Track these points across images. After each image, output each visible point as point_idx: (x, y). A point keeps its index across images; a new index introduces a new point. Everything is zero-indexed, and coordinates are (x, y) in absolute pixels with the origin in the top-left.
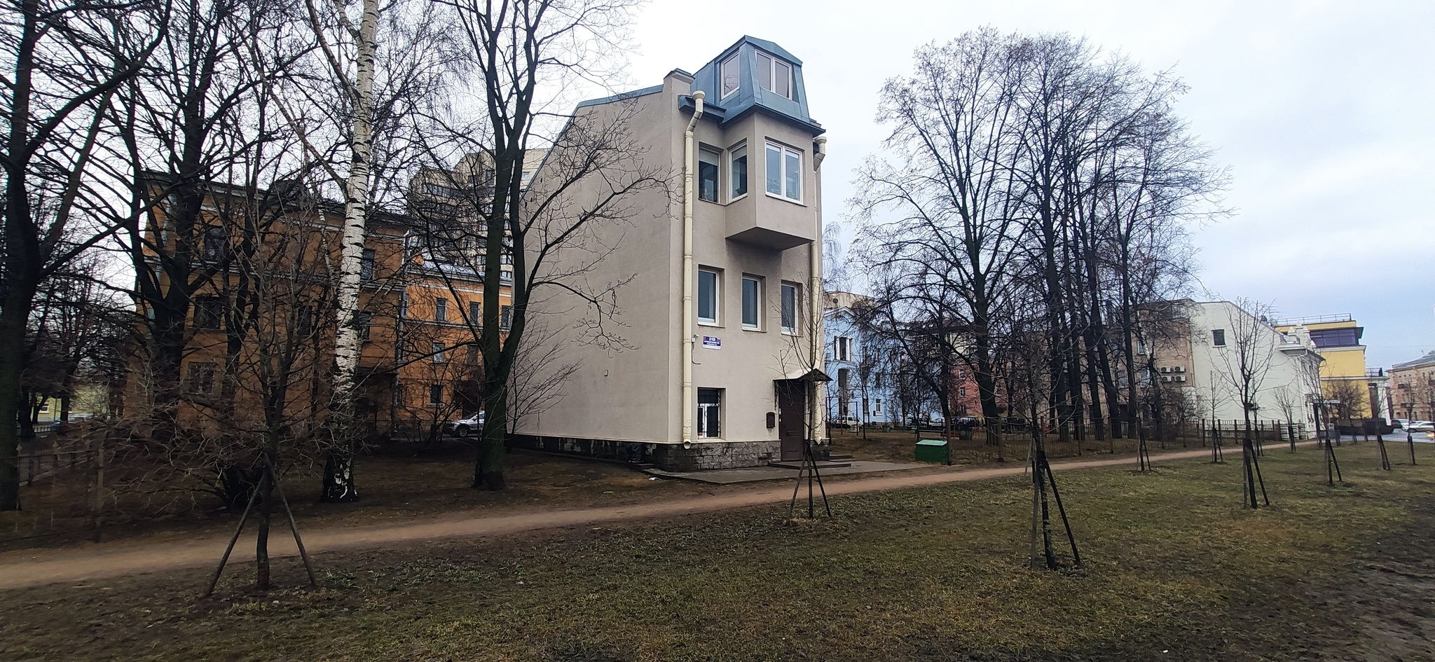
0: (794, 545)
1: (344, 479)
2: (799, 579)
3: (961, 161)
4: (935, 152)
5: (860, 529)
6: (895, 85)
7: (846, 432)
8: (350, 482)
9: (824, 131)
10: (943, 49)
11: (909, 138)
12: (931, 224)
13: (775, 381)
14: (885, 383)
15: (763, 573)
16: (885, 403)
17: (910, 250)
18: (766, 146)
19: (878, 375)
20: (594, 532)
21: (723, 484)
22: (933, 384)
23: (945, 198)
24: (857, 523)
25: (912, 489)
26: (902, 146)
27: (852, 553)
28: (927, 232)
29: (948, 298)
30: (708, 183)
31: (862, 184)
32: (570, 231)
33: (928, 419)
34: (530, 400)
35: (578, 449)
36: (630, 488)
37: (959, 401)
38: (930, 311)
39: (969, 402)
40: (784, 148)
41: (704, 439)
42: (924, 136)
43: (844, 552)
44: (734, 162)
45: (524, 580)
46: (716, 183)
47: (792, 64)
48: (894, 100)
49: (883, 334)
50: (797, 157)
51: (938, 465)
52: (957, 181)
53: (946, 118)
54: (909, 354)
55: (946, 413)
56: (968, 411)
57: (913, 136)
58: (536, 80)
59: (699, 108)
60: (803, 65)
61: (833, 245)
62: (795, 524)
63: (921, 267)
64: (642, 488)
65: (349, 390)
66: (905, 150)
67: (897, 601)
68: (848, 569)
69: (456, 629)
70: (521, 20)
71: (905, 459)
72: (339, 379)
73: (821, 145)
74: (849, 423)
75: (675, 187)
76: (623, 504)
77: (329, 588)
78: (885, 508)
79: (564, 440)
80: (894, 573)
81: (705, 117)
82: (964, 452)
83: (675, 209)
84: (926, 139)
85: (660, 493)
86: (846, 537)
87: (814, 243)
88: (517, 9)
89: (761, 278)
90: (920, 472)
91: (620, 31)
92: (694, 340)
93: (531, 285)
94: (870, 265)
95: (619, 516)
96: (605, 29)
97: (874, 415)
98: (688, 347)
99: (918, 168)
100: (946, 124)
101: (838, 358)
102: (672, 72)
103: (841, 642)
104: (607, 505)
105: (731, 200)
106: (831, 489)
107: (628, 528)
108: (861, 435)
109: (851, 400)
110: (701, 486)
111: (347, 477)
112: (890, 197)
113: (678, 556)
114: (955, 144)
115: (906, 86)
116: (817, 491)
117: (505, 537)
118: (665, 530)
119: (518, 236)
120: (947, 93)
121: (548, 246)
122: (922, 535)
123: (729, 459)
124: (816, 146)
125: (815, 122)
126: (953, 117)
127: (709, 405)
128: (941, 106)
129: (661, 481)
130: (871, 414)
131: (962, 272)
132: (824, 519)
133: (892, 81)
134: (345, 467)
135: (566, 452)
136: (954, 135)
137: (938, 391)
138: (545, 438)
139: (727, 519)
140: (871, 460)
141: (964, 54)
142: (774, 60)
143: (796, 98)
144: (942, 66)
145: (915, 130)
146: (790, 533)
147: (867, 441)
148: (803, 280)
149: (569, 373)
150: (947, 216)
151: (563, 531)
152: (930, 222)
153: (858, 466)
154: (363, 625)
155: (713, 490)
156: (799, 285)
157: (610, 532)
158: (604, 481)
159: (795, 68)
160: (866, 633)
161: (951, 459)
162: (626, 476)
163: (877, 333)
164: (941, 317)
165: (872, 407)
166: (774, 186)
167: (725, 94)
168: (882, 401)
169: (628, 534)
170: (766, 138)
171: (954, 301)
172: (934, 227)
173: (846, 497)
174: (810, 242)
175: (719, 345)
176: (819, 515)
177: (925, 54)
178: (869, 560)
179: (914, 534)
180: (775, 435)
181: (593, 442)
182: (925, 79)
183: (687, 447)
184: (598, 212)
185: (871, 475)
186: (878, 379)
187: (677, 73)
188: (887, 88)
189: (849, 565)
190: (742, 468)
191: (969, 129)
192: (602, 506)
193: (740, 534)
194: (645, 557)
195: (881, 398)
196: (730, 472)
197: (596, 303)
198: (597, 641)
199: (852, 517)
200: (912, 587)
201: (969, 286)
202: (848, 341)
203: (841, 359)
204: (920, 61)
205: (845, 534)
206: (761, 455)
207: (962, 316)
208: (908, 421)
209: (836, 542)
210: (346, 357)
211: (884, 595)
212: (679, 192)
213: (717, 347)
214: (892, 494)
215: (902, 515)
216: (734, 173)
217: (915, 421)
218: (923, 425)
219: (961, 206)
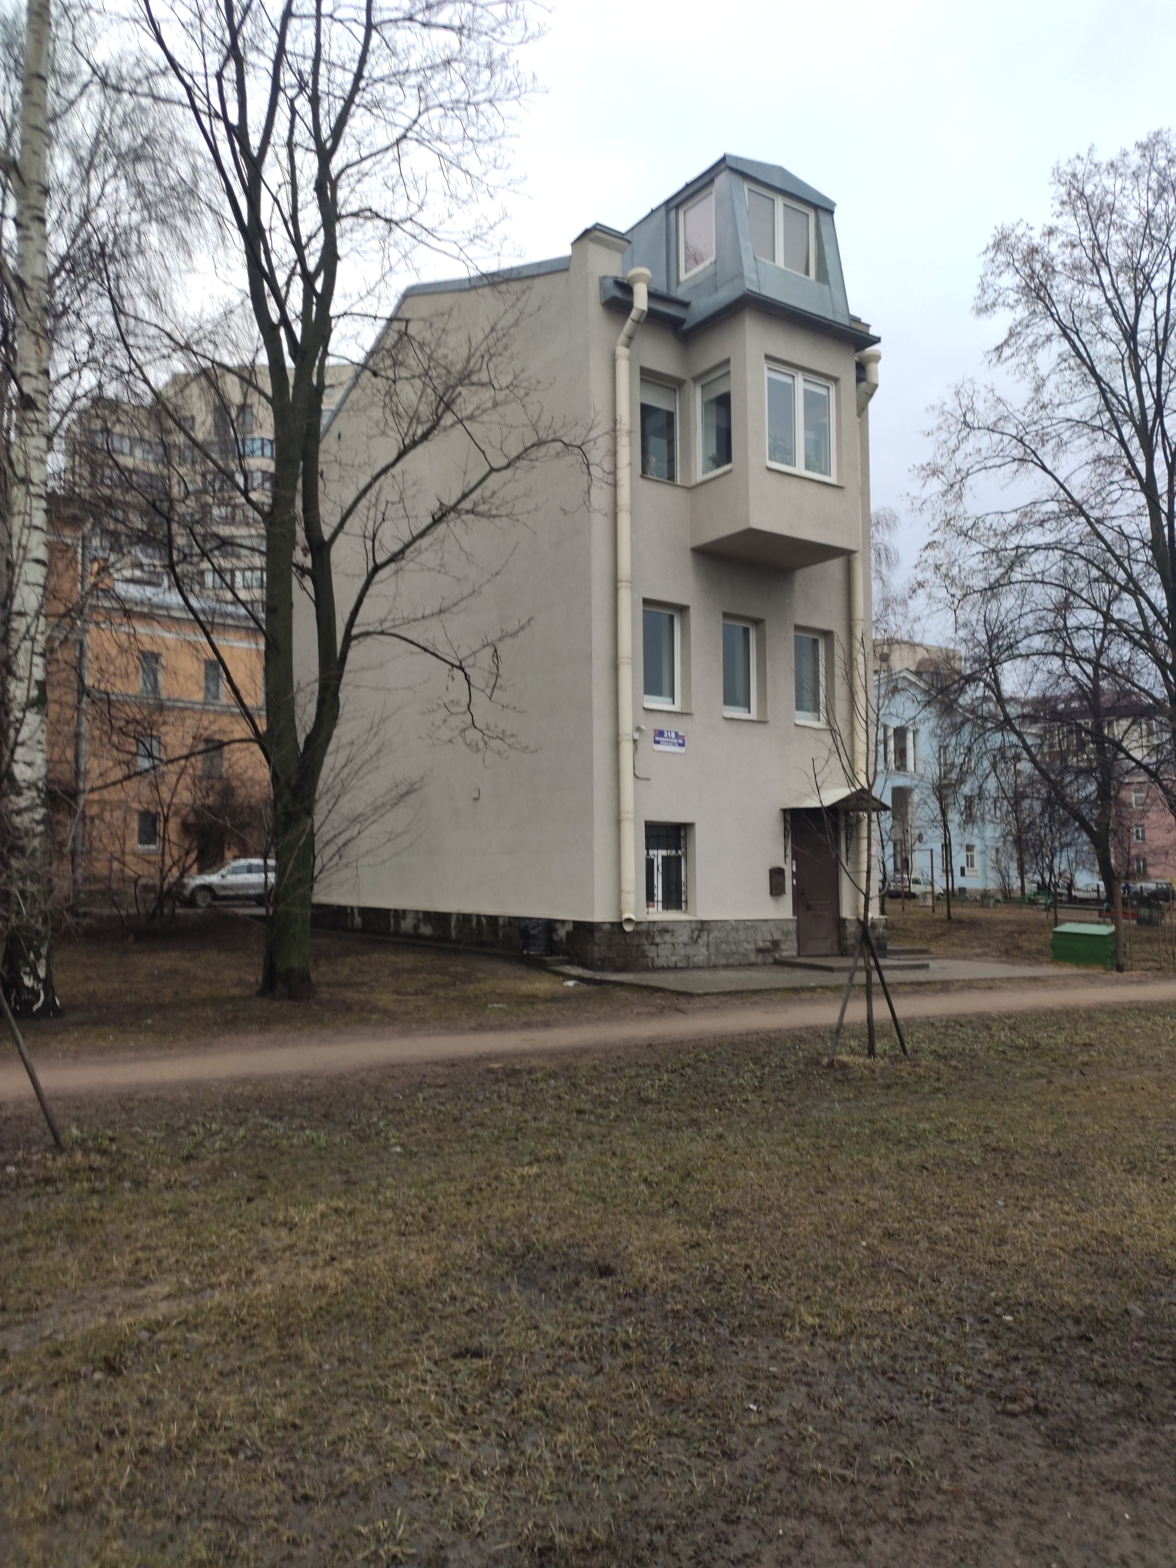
0: (849, 1100)
1: (37, 978)
2: (869, 1155)
3: (1145, 389)
4: (1092, 370)
5: (962, 1078)
6: (1013, 240)
7: (910, 905)
8: (48, 984)
9: (876, 340)
10: (1112, 165)
11: (1040, 342)
12: (1083, 513)
13: (784, 811)
14: (982, 815)
15: (804, 1142)
16: (983, 852)
17: (1037, 562)
18: (767, 374)
19: (969, 800)
20: (491, 1071)
21: (699, 995)
22: (1078, 817)
23: (1109, 461)
24: (956, 1068)
25: (1052, 1012)
26: (1025, 359)
27: (956, 1117)
28: (1076, 529)
29: (1112, 653)
30: (657, 444)
31: (944, 435)
32: (415, 539)
33: (1071, 886)
34: (340, 841)
35: (426, 930)
36: (532, 999)
37: (1133, 852)
38: (1075, 678)
39: (1154, 852)
40: (800, 378)
41: (658, 914)
42: (1069, 339)
43: (942, 1115)
44: (706, 405)
45: (403, 1146)
46: (671, 443)
47: (816, 207)
48: (1011, 271)
49: (978, 718)
50: (823, 391)
51: (1097, 970)
52: (1135, 425)
53: (1116, 302)
54: (1033, 760)
55: (1107, 873)
56: (1151, 871)
57: (1049, 338)
58: (340, 252)
59: (641, 301)
60: (837, 210)
61: (886, 555)
62: (844, 1066)
63: (1057, 594)
64: (553, 999)
65: (38, 823)
66: (1030, 367)
67: (1049, 1196)
68: (953, 1142)
69: (323, 1216)
70: (303, 135)
71: (1032, 957)
72: (22, 802)
73: (871, 367)
74: (915, 889)
75: (597, 454)
76: (528, 1025)
77: (86, 1152)
78: (1004, 1043)
79: (400, 914)
80: (1037, 1152)
81: (652, 317)
82: (1148, 948)
83: (600, 497)
84: (1074, 346)
85: (590, 1008)
86: (939, 1090)
87: (858, 556)
88: (293, 111)
89: (758, 622)
90: (1063, 983)
91: (486, 151)
92: (637, 736)
93: (348, 638)
94: (959, 594)
95: (527, 1046)
96: (458, 148)
97: (963, 873)
98: (627, 749)
99: (1056, 401)
100: (1115, 314)
101: (892, 766)
102: (587, 233)
103: (962, 1254)
104: (501, 1027)
105: (699, 476)
106: (907, 1007)
107: (551, 1066)
108: (941, 911)
109: (917, 845)
110: (662, 998)
111: (42, 973)
112: (998, 461)
113: (649, 1111)
114: (1134, 353)
115: (1037, 240)
116: (881, 1010)
117: (341, 1077)
118: (615, 1071)
119: (320, 549)
120: (1117, 253)
121: (377, 568)
122: (1081, 1092)
123: (704, 950)
124: (862, 370)
125: (858, 320)
126: (1130, 302)
127: (663, 853)
128: (1106, 279)
129: (584, 987)
130: (957, 872)
131: (1144, 604)
132: (895, 1059)
133: (1007, 232)
134: (38, 956)
135: (406, 935)
136: (1130, 335)
137: (1090, 832)
138: (365, 911)
139: (720, 1054)
140: (964, 958)
141: (1154, 175)
142: (780, 202)
143: (823, 275)
144: (1109, 199)
145: (1051, 327)
146: (836, 1080)
147: (953, 923)
148: (834, 623)
149: (407, 793)
150: (1115, 496)
151: (439, 1069)
152: (1080, 507)
153: (939, 969)
154: (167, 1207)
155: (682, 1003)
156: (828, 634)
157: (519, 1071)
158: (486, 986)
159: (823, 216)
160: (1003, 1242)
161: (1123, 960)
162: (521, 978)
163: (968, 720)
164: (1097, 690)
165: (959, 859)
166: (782, 450)
167: (686, 271)
168: (978, 847)
169: (553, 1075)
170: (768, 357)
171: (1126, 659)
172: (1087, 517)
173: (929, 1022)
174: (847, 554)
175: (682, 745)
176: (885, 1051)
177: (1074, 176)
178: (988, 1130)
179: (1065, 1090)
180: (784, 910)
181: (454, 918)
182: (1071, 226)
183: (628, 928)
184: (467, 505)
185: (969, 985)
186: (969, 807)
187: (597, 233)
188: (997, 246)
189: (955, 1136)
190: (728, 966)
191: (1161, 323)
192: (492, 1029)
193: (746, 1079)
194: (592, 1112)
195: (976, 842)
196: (706, 975)
197: (462, 669)
198: (558, 1235)
199: (945, 1057)
200: (1072, 1174)
201: (1159, 630)
202: (910, 736)
203: (898, 768)
204: (1063, 190)
205: (937, 1085)
206: (761, 944)
207: (1141, 689)
208: (1031, 888)
209: (923, 1099)
210: (30, 764)
211: (1022, 1185)
212: (607, 466)
213: (682, 750)
214: (1014, 1021)
215: (1038, 1057)
216: (706, 425)
217: (1042, 887)
218: (1061, 895)
219: (1144, 474)
